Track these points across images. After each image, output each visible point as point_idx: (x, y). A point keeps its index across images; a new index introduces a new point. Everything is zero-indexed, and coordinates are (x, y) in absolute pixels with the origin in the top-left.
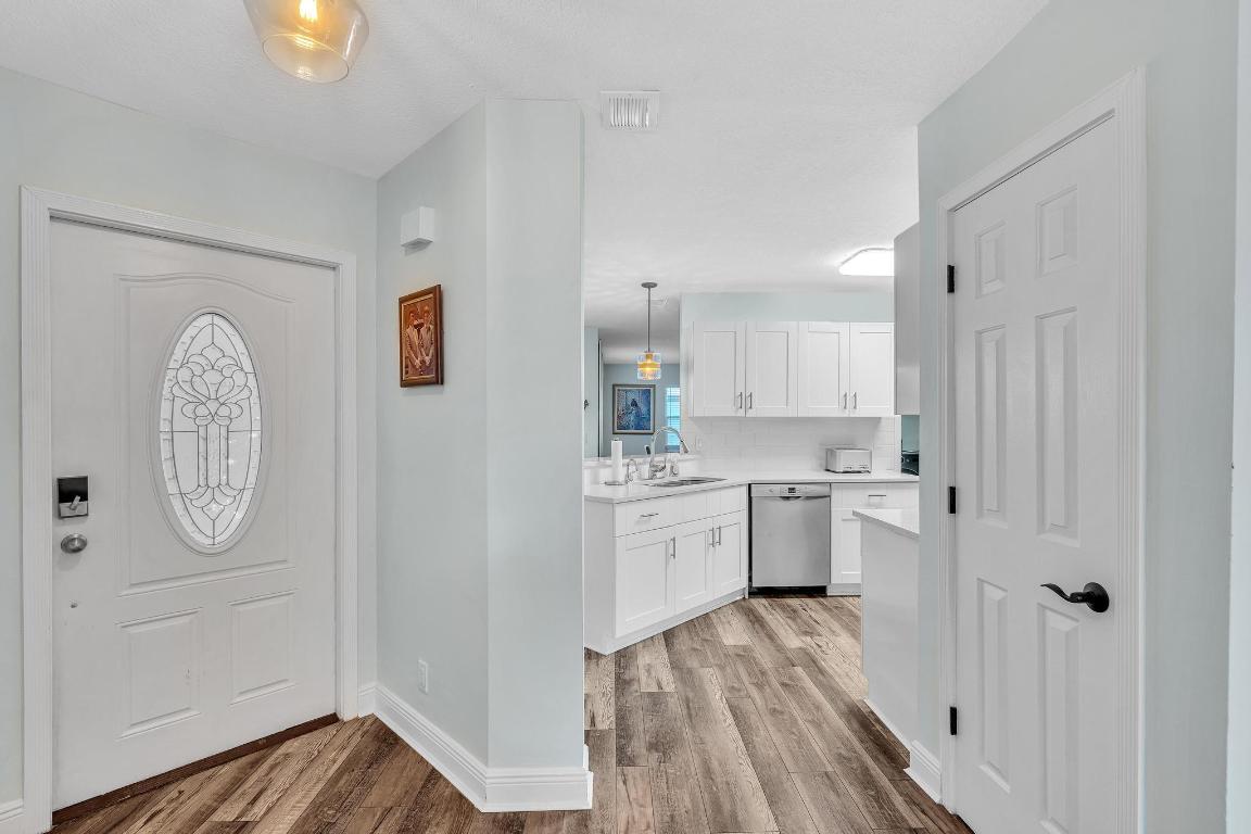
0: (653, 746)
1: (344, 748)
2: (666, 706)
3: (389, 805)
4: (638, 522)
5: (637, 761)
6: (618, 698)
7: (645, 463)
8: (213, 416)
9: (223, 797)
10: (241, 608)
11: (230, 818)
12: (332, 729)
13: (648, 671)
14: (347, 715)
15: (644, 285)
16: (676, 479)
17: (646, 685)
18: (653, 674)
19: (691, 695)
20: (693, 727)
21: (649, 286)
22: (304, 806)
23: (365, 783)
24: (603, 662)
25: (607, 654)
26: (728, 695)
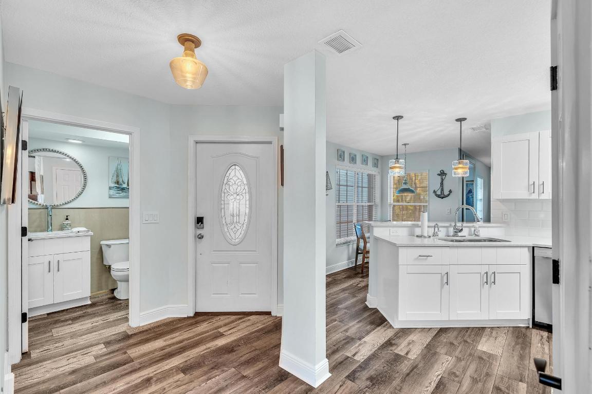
0: (371, 379)
1: (264, 324)
2: (400, 364)
3: (258, 348)
4: (417, 259)
5: (356, 381)
6: (379, 349)
7: (451, 226)
8: (235, 199)
9: (225, 325)
10: (242, 265)
11: (221, 332)
12: (266, 317)
13: (409, 344)
14: (273, 314)
15: (457, 120)
16: (477, 238)
17: (400, 350)
18: (411, 346)
19: (421, 365)
20: (403, 381)
21: (460, 120)
22: (239, 337)
23: (258, 338)
24: (389, 330)
25: (395, 328)
26: (446, 375)
